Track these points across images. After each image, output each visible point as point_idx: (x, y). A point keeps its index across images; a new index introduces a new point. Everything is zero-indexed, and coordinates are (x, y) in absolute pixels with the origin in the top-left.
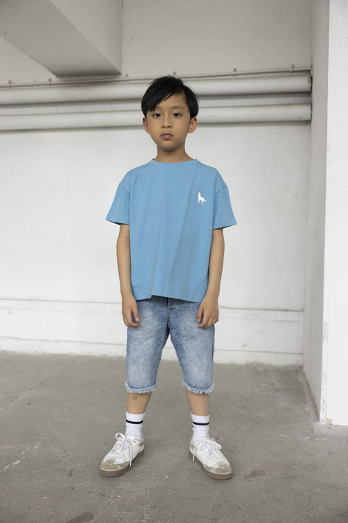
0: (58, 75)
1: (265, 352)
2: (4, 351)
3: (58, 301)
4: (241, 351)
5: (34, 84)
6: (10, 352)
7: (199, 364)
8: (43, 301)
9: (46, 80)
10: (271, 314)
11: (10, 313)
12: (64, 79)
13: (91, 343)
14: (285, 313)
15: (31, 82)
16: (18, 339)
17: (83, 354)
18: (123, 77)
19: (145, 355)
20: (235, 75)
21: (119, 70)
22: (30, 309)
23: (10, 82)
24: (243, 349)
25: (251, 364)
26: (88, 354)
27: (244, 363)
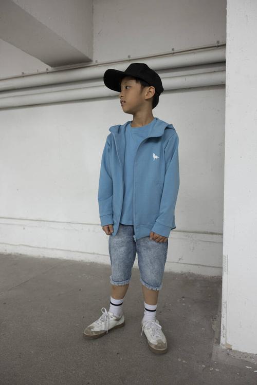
0: (52, 65)
1: (196, 265)
2: (21, 254)
3: (53, 222)
4: (178, 263)
5: (38, 73)
6: (24, 255)
7: (151, 268)
8: (44, 221)
9: (44, 70)
10: (201, 236)
11: (24, 229)
12: (56, 68)
13: (73, 251)
14: (211, 235)
15: (35, 72)
16: (29, 246)
17: (69, 259)
18: (94, 63)
19: (119, 259)
20: (173, 54)
21: (90, 58)
22: (36, 226)
23: (23, 73)
24: (179, 262)
25: (185, 274)
26: (71, 259)
27: (180, 272)
